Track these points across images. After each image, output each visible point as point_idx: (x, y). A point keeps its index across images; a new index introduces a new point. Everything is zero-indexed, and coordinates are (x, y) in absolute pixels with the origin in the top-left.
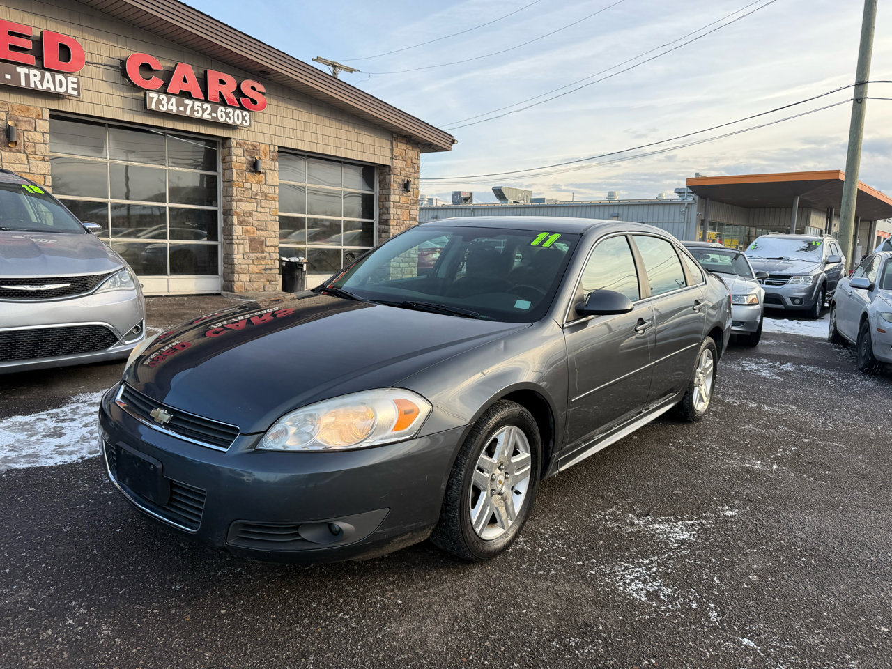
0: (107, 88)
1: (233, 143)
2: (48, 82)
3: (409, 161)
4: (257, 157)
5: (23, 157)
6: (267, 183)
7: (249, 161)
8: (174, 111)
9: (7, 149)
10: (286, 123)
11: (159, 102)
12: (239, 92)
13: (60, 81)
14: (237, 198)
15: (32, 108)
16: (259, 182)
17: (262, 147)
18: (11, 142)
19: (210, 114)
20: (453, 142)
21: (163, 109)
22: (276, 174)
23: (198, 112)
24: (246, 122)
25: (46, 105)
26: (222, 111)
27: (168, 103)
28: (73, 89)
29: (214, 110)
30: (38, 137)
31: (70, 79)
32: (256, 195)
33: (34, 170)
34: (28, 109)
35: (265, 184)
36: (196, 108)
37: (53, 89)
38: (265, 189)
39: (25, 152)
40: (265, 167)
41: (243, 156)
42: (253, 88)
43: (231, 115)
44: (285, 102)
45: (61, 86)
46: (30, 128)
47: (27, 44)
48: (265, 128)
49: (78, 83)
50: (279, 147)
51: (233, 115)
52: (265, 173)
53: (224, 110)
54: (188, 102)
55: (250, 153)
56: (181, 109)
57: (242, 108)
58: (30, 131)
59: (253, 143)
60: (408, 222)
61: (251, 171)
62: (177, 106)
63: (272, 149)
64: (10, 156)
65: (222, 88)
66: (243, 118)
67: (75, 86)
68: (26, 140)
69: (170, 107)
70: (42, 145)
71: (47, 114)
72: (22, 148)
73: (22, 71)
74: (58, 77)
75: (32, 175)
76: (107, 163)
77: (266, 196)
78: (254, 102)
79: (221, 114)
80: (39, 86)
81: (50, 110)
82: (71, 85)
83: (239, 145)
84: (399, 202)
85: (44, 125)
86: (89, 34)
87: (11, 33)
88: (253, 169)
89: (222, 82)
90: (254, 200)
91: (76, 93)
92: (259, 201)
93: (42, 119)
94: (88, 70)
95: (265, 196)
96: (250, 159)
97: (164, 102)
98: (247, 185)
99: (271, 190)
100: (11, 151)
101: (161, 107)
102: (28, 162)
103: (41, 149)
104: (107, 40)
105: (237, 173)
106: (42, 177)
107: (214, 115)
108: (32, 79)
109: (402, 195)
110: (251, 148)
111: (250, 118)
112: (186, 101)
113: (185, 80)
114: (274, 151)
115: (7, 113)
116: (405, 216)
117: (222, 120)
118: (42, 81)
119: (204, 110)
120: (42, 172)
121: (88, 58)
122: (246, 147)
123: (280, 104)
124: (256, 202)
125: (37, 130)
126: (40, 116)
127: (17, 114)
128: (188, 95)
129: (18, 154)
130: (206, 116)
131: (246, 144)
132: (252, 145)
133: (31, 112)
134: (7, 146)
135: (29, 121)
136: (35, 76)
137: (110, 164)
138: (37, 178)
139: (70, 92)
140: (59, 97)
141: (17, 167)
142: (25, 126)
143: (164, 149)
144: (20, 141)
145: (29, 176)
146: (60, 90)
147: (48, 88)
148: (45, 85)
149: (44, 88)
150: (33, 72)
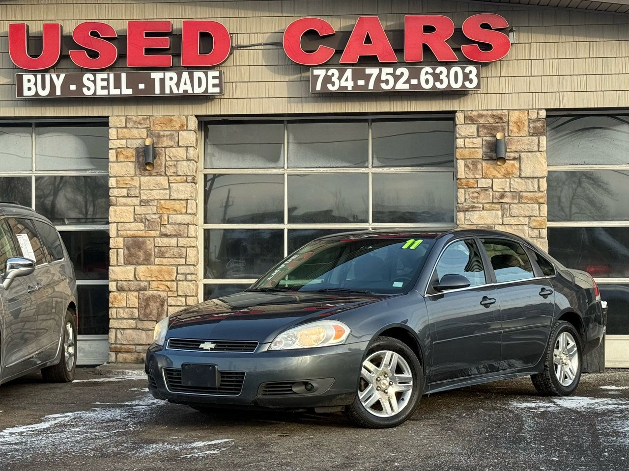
0: (267, 74)
1: (460, 118)
2: (185, 84)
4: (499, 136)
5: (163, 180)
6: (523, 175)
7: (488, 142)
8: (350, 88)
9: (147, 173)
10: (565, 67)
11: (328, 79)
12: (459, 37)
13: (200, 79)
14: (466, 205)
15: (174, 118)
16: (507, 175)
17: (514, 116)
18: (148, 164)
19: (407, 81)
21: (332, 88)
22: (542, 158)
23: (387, 82)
24: (471, 81)
25: (189, 115)
26: (427, 73)
27: (340, 78)
28: (214, 86)
29: (415, 74)
30: (181, 153)
31: (211, 74)
32: (502, 196)
33: (175, 195)
34: (171, 120)
35: (520, 177)
36: (383, 77)
37: (190, 91)
38: (518, 185)
39: (166, 175)
40: (519, 148)
41: (478, 136)
42: (485, 26)
43: (442, 77)
44: (560, 34)
45: (200, 85)
46: (171, 143)
47: (165, 43)
48: (521, 85)
49: (219, 78)
50: (547, 110)
51: (448, 76)
52: (519, 159)
53: (430, 70)
54: (373, 71)
55: (491, 130)
56: (361, 82)
57: (465, 62)
58: (172, 147)
59: (495, 113)
61: (491, 159)
62: (355, 79)
63: (534, 116)
64: (149, 181)
65: (431, 40)
66: (466, 77)
67: (217, 81)
68: (168, 159)
69: (343, 84)
70: (185, 163)
71: (193, 123)
72: (163, 169)
73: (156, 76)
74: (197, 74)
75: (173, 202)
76: (283, 174)
77: (521, 197)
78: (486, 47)
79: (426, 79)
80: (175, 91)
81: (196, 116)
82: (212, 81)
83: (470, 120)
85: (191, 137)
86: (246, 9)
87: (148, 34)
88: (494, 155)
89: (429, 29)
90: (498, 206)
91: (217, 90)
92: (507, 206)
93: (187, 130)
94: (240, 56)
95: (518, 196)
96: (488, 139)
97: (335, 79)
98: (484, 183)
99: (532, 185)
100: (151, 175)
101: (330, 86)
102: (169, 186)
103: (184, 168)
104: (269, 11)
105: (466, 166)
106: (184, 202)
107: (414, 82)
108: (168, 83)
110: (491, 121)
111: (478, 75)
112: (368, 71)
113: (368, 40)
114: (538, 120)
115: (148, 129)
117: (428, 87)
118: (178, 85)
119: (397, 78)
120: (183, 197)
121: (243, 40)
122: (482, 121)
123: (551, 38)
124: (503, 209)
125: (180, 144)
126: (183, 127)
127: (159, 128)
128: (371, 61)
129: (158, 178)
130: (401, 86)
131: (481, 116)
132: (493, 116)
133: (174, 123)
134: (145, 169)
135: (172, 135)
136: (171, 79)
137: (289, 175)
138: (178, 206)
139: (212, 90)
140: (206, 98)
141: (156, 194)
142: (166, 142)
143: (368, 139)
144: (161, 161)
145: (169, 204)
146: (199, 90)
147: (185, 91)
148: (182, 87)
149: (181, 91)
150: (168, 75)
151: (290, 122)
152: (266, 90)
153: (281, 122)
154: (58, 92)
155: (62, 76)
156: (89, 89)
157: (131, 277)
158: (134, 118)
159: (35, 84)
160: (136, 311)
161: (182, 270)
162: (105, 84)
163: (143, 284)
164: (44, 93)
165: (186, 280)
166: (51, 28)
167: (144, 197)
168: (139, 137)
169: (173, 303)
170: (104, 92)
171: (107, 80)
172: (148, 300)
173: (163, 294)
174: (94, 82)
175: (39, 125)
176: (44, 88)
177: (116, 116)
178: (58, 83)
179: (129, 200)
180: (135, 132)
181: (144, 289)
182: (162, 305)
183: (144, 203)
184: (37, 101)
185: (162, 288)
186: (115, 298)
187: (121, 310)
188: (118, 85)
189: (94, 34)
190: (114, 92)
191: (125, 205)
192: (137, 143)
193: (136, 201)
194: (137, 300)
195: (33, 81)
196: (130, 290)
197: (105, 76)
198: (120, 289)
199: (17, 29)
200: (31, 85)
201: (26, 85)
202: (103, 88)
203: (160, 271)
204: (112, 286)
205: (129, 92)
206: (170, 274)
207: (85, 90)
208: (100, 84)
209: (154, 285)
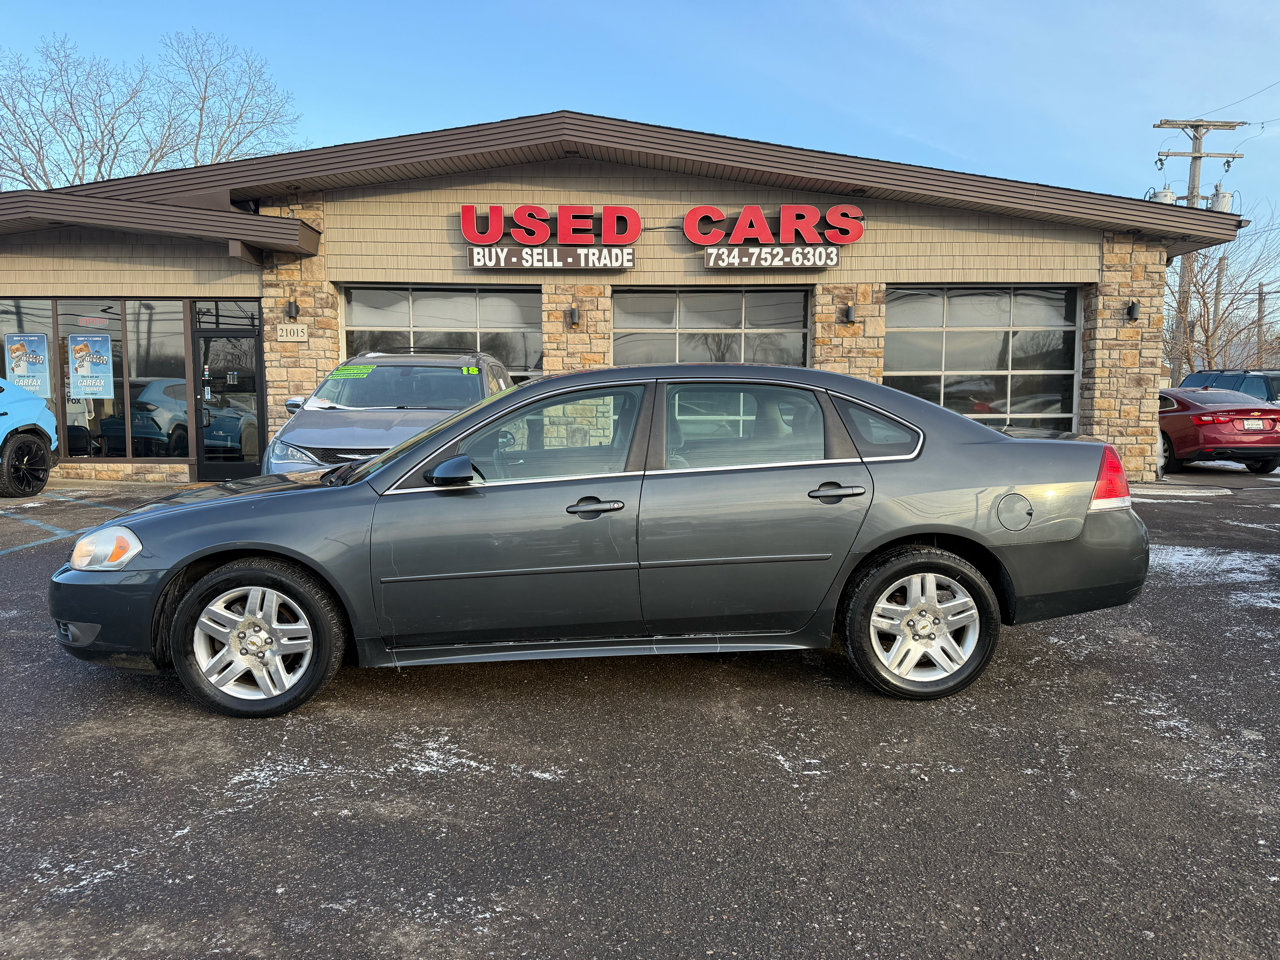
0: (668, 252)
1: (819, 290)
2: (605, 259)
3: (1139, 270)
4: (850, 304)
5: (585, 337)
6: (866, 335)
7: (841, 309)
8: (736, 264)
9: (572, 331)
10: (902, 250)
11: (719, 257)
12: (824, 224)
13: (617, 255)
14: (821, 359)
15: (594, 287)
16: (854, 335)
17: (861, 288)
18: (574, 324)
19: (782, 259)
20: (1239, 225)
21: (722, 264)
22: (882, 322)
23: (766, 260)
24: (832, 260)
25: (606, 283)
26: (797, 252)
27: (728, 256)
28: (628, 261)
29: (788, 254)
30: (599, 315)
31: (626, 251)
32: (850, 352)
33: (595, 349)
34: (592, 289)
35: (864, 336)
36: (763, 256)
37: (609, 265)
38: (862, 342)
39: (588, 332)
40: (865, 313)
41: (833, 304)
42: (845, 215)
43: (809, 256)
44: (899, 223)
45: (617, 261)
46: (592, 307)
47: (589, 224)
48: (868, 263)
49: (633, 254)
50: (887, 284)
51: (814, 255)
52: (864, 322)
53: (800, 251)
54: (755, 250)
55: (843, 299)
56: (745, 260)
57: (828, 243)
58: (592, 310)
59: (847, 286)
60: (1137, 370)
61: (842, 322)
62: (740, 257)
63: (876, 288)
64: (574, 337)
65: (800, 225)
66: (828, 256)
67: (630, 257)
68: (589, 319)
69: (731, 261)
70: (603, 323)
71: (609, 291)
72: (586, 328)
73: (582, 251)
74: (615, 251)
75: (593, 355)
76: (675, 333)
77: (864, 352)
78: (844, 232)
79: (796, 258)
80: (597, 264)
81: (611, 286)
82: (626, 257)
83: (827, 291)
84: (1116, 339)
85: (606, 302)
86: (651, 197)
87: (574, 217)
88: (845, 319)
89: (800, 217)
90: (846, 360)
91: (631, 264)
92: (853, 359)
93: (604, 297)
94: (647, 237)
95: (862, 352)
96: (841, 306)
97: (724, 257)
98: (836, 341)
99: (873, 343)
100: (575, 332)
101: (720, 262)
102: (590, 341)
103: (602, 327)
104: (670, 200)
105: (823, 327)
106: (602, 355)
107: (787, 259)
108: (591, 258)
109: (1123, 327)
110: (844, 292)
111: (837, 255)
112: (751, 250)
113: (751, 225)
114: (879, 291)
115: (574, 295)
116: (1130, 360)
117: (797, 264)
118: (599, 259)
119: (774, 257)
120: (601, 351)
121: (649, 224)
122: (836, 292)
123: (892, 226)
124: (850, 362)
125: (599, 308)
126: (602, 294)
127: (582, 295)
128: (754, 242)
129: (581, 335)
130: (777, 263)
131: (836, 288)
132: (845, 288)
133: (594, 291)
134: (571, 328)
135: (592, 300)
136: (594, 254)
137: (680, 334)
138: (597, 357)
139: (627, 264)
140: (620, 271)
141: (580, 348)
142: (588, 306)
143: (741, 309)
144: (583, 322)
145: (590, 356)
146: (616, 264)
147: (605, 265)
148: (603, 262)
149: (602, 265)
150: (592, 251)
151: (681, 292)
152: (666, 265)
153: (674, 292)
154: (502, 264)
155: (506, 250)
156: (527, 261)
157: (561, 414)
158: (562, 287)
159: (484, 256)
160: (564, 440)
161: (600, 409)
162: (540, 257)
163: (570, 420)
164: (491, 264)
165: (604, 416)
166: (496, 210)
167: (570, 350)
168: (565, 302)
169: (594, 434)
170: (540, 265)
171: (542, 254)
172: (574, 432)
173: (586, 427)
174: (532, 255)
175: (481, 291)
176: (490, 260)
177: (548, 284)
178: (502, 256)
179: (558, 352)
180: (563, 297)
181: (571, 423)
182: (585, 436)
183: (570, 355)
184: (485, 270)
185: (586, 422)
186: (548, 430)
187: (553, 440)
188: (550, 259)
189: (530, 215)
190: (548, 264)
191: (555, 356)
192: (565, 307)
193: (564, 353)
194: (565, 432)
195: (482, 253)
196: (560, 424)
197: (540, 250)
198: (552, 423)
199: (468, 210)
200: (481, 258)
201: (476, 257)
202: (538, 261)
203: (583, 410)
204: (546, 421)
205: (559, 265)
206: (591, 412)
207: (524, 262)
208: (536, 257)
209: (579, 420)
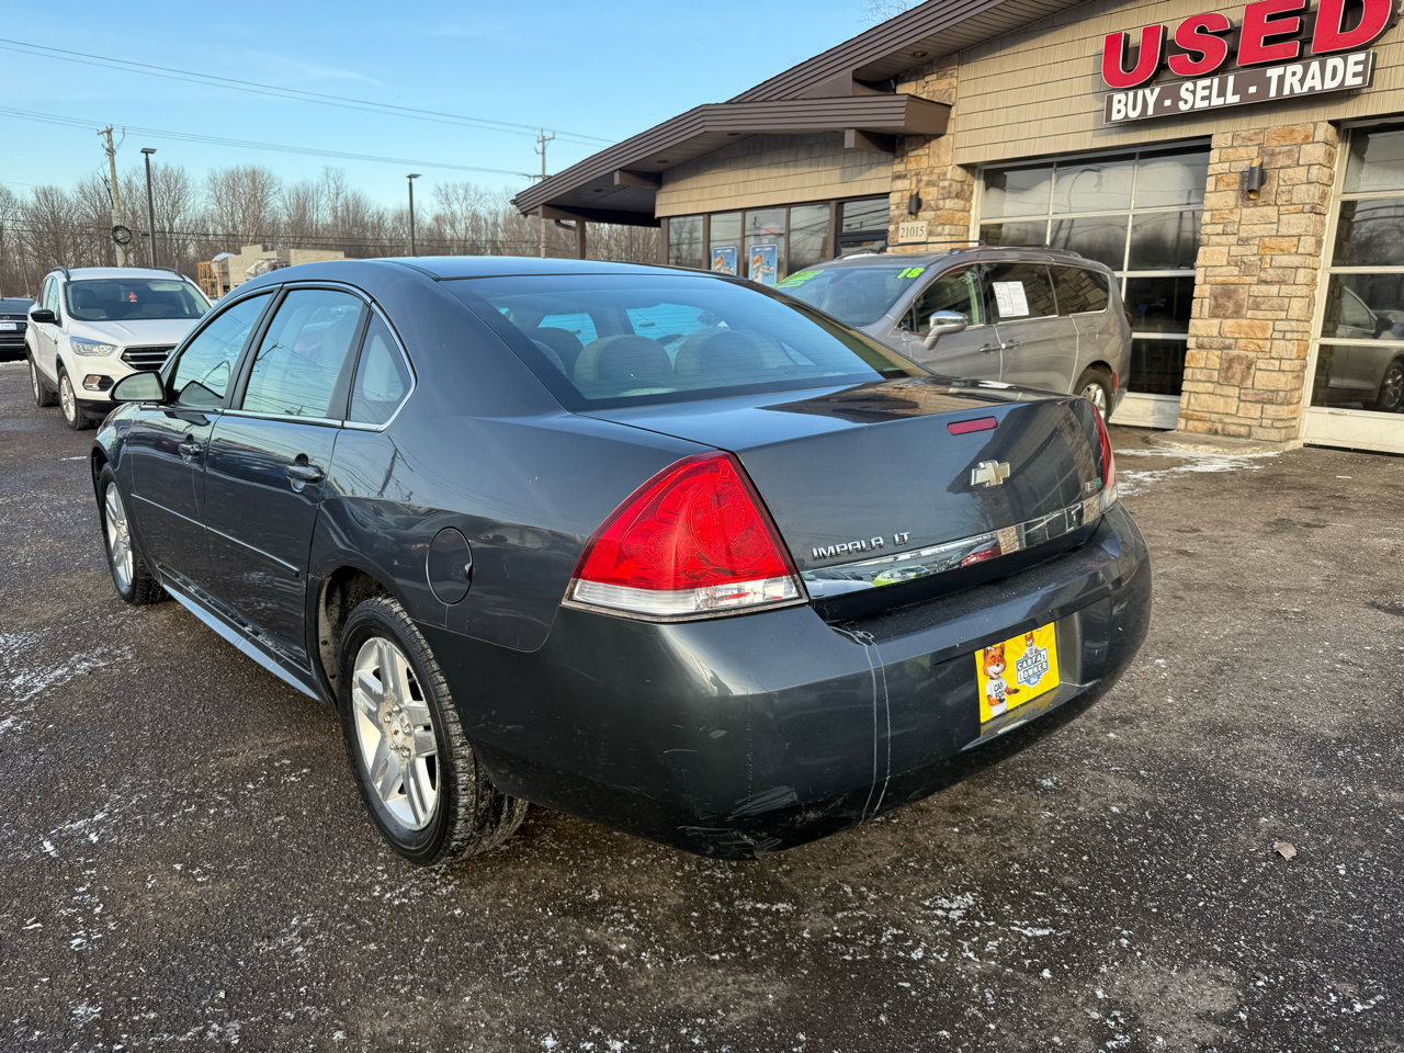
2: (1313, 78)
5: (1271, 212)
9: (1251, 203)
15: (1297, 128)
18: (1251, 191)
25: (1318, 122)
30: (1300, 173)
33: (1283, 231)
34: (1292, 131)
39: (1276, 204)
46: (1289, 162)
58: (1289, 167)
64: (1253, 214)
68: (1281, 183)
70: (1304, 187)
71: (1325, 131)
72: (1273, 197)
73: (1273, 73)
75: (1280, 239)
81: (1330, 122)
85: (1316, 151)
93: (1313, 142)
100: (1256, 205)
102: (1279, 219)
103: (1301, 193)
106: (1295, 239)
108: (1288, 80)
115: (1260, 145)
120: (1294, 232)
125: (1301, 162)
126: (1308, 139)
127: (1275, 143)
129: (1265, 209)
133: (1295, 135)
134: (1249, 199)
135: (1292, 150)
138: (1285, 244)
140: (1344, 95)
141: (1259, 230)
142: (1282, 161)
144: (1272, 186)
145: (1274, 242)
146: (1330, 85)
147: (1312, 88)
148: (1308, 83)
149: (1305, 89)
150: (1291, 68)
154: (1150, 112)
155: (1157, 90)
156: (1186, 102)
157: (1215, 333)
158: (1244, 134)
159: (1126, 105)
160: (1215, 374)
161: (1280, 326)
162: (1206, 92)
163: (1228, 342)
164: (1134, 115)
165: (1284, 338)
166: (1150, 32)
167: (1243, 235)
168: (1248, 157)
169: (1263, 367)
170: (1205, 104)
171: (1210, 88)
172: (1231, 361)
173: (1252, 355)
174: (1194, 92)
175: (1143, 155)
176: (1134, 108)
177: (1220, 133)
178: (1151, 100)
179: (1223, 239)
180: (1243, 152)
181: (1229, 348)
182: (1249, 368)
183: (1243, 242)
184: (1129, 125)
185: (1252, 347)
186: (1192, 356)
187: (1198, 371)
188: (1222, 93)
189: (1202, 30)
190: (1217, 102)
191: (1218, 245)
192: (1243, 166)
193: (1233, 239)
194: (1217, 361)
195: (1123, 102)
196: (1211, 348)
197: (1207, 82)
198: (1200, 347)
201: (1116, 106)
202: (1203, 98)
203: (1251, 327)
204: (1191, 343)
206: (1264, 330)
207: (1181, 105)
208: (1200, 93)
209: (1242, 343)
